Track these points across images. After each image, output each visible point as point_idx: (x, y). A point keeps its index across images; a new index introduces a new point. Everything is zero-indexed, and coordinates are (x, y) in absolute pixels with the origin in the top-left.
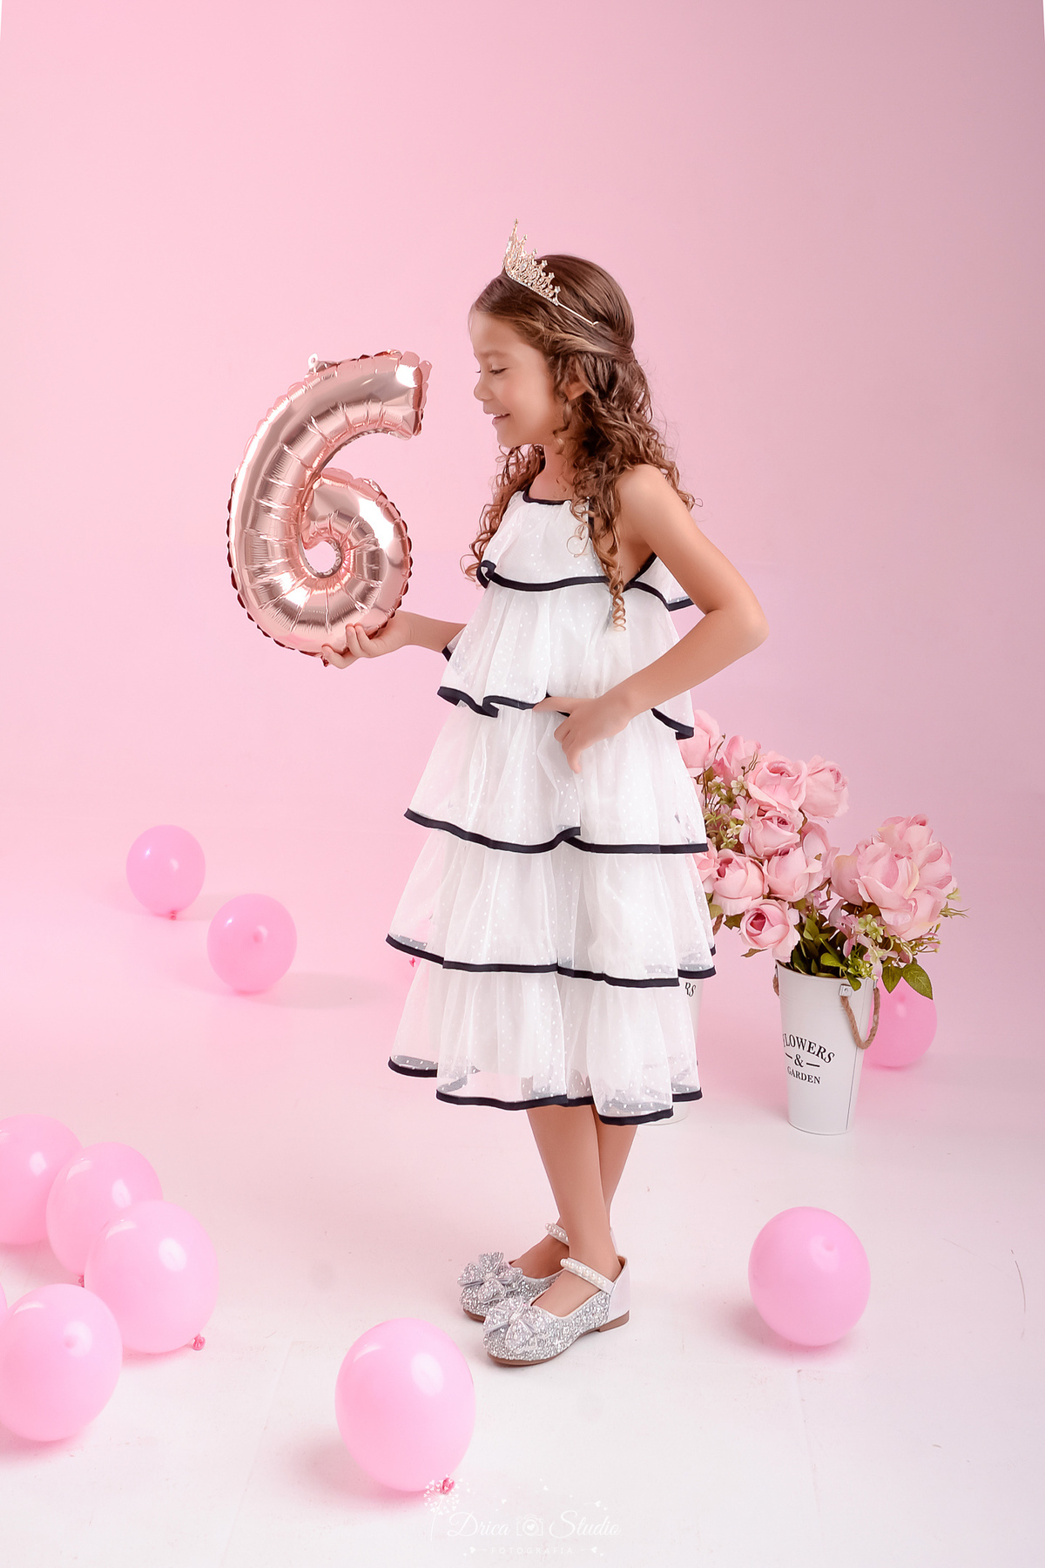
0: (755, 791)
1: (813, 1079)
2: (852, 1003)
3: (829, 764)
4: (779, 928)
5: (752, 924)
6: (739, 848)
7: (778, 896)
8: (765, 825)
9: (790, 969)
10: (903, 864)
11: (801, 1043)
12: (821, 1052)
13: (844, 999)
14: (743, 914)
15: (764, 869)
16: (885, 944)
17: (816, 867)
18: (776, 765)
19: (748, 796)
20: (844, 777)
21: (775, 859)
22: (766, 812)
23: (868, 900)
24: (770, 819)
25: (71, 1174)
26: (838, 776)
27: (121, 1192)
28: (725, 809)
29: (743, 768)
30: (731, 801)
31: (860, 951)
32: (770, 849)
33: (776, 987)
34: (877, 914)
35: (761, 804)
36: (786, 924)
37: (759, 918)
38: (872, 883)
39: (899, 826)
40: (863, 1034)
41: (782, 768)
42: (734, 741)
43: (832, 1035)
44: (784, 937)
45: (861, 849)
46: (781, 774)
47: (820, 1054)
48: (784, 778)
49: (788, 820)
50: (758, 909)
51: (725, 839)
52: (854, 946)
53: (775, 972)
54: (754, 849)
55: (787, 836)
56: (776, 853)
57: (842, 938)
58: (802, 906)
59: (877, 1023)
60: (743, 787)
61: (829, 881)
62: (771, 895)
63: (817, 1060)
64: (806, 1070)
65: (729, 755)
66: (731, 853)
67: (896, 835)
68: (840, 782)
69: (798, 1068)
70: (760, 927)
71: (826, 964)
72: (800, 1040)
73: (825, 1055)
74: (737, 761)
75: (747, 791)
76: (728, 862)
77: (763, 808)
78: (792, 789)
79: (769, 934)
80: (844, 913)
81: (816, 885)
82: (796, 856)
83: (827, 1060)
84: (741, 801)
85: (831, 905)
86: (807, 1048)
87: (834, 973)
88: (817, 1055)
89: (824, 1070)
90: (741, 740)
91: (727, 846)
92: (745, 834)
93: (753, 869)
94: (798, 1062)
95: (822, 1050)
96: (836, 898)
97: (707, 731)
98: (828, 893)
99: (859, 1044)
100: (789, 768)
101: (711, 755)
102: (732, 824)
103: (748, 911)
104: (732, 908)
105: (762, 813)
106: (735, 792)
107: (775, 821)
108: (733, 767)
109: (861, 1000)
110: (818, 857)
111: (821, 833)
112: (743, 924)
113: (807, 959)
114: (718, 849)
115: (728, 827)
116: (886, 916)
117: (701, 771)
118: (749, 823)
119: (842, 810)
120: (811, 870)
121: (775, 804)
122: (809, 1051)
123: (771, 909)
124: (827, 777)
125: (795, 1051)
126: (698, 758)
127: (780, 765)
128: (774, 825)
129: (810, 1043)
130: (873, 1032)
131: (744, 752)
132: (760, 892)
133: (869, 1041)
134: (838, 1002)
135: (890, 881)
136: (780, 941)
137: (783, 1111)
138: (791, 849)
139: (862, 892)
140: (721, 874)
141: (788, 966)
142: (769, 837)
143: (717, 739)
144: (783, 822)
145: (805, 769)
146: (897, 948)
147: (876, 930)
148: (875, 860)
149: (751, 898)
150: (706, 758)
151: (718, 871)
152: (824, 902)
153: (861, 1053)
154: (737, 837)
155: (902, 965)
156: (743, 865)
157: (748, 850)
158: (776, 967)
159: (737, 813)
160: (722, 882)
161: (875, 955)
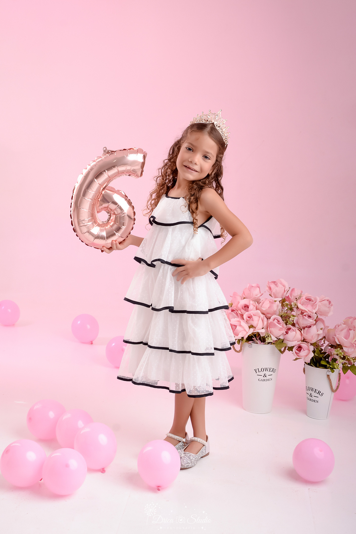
0: (300, 306)
1: (316, 401)
2: (331, 377)
3: (327, 298)
4: (306, 351)
5: (297, 350)
6: (294, 325)
7: (307, 341)
8: (303, 317)
9: (309, 365)
10: (352, 332)
11: (312, 390)
12: (319, 392)
13: (328, 376)
14: (294, 346)
15: (302, 332)
16: (344, 358)
17: (321, 332)
18: (308, 298)
19: (298, 308)
20: (332, 303)
21: (306, 329)
22: (304, 313)
23: (338, 343)
24: (305, 315)
25: (64, 418)
26: (330, 302)
27: (80, 424)
28: (289, 312)
29: (296, 298)
30: (291, 309)
31: (335, 360)
32: (305, 325)
33: (304, 371)
34: (342, 348)
35: (302, 310)
36: (309, 350)
37: (300, 348)
38: (340, 338)
39: (351, 320)
40: (334, 387)
41: (310, 299)
42: (293, 290)
43: (324, 387)
44: (308, 354)
45: (337, 327)
46: (310, 301)
47: (319, 393)
48: (311, 302)
49: (311, 316)
50: (299, 345)
51: (289, 322)
52: (333, 359)
53: (304, 366)
54: (299, 325)
55: (311, 321)
56: (306, 327)
57: (328, 356)
58: (315, 345)
59: (339, 384)
60: (296, 305)
61: (324, 337)
62: (304, 340)
63: (318, 395)
64: (314, 398)
65: (291, 294)
66: (290, 326)
67: (350, 323)
68: (331, 304)
69: (311, 398)
70: (300, 351)
71: (322, 364)
72: (312, 389)
73: (321, 394)
74: (294, 296)
75: (297, 306)
76: (289, 329)
77: (303, 312)
78: (314, 305)
79: (303, 353)
80: (330, 348)
81: (320, 338)
82: (314, 328)
83: (321, 395)
84: (295, 309)
85: (325, 345)
86: (314, 391)
87: (325, 367)
88: (318, 394)
89: (320, 399)
90: (296, 289)
91: (289, 324)
92: (296, 320)
93: (298, 332)
94: (311, 395)
95: (320, 392)
96: (327, 343)
97: (284, 286)
98: (324, 341)
99: (332, 390)
100: (313, 299)
101: (285, 294)
102: (291, 316)
103: (296, 345)
104: (290, 344)
105: (302, 313)
106: (293, 306)
107: (307, 316)
108: (292, 298)
109: (334, 376)
110: (321, 329)
111: (323, 321)
112: (294, 350)
113: (316, 362)
114: (286, 325)
115: (290, 317)
116: (345, 349)
117: (281, 299)
118: (297, 316)
119: (331, 314)
120: (319, 333)
121: (307, 311)
122: (315, 392)
123: (304, 345)
124: (327, 302)
125: (309, 392)
126: (280, 295)
127: (310, 298)
128: (306, 318)
129: (316, 390)
130: (338, 387)
131: (297, 293)
132: (300, 339)
133: (336, 390)
134: (326, 376)
135: (347, 337)
136: (307, 356)
137: (305, 412)
138: (312, 326)
139: (337, 341)
140: (287, 333)
141: (309, 364)
142: (304, 322)
143: (287, 288)
144: (310, 317)
145: (318, 299)
146: (348, 360)
147: (341, 353)
148: (342, 330)
149: (297, 341)
150: (283, 295)
151: (286, 332)
152: (323, 344)
153: (333, 394)
154: (293, 321)
155: (349, 366)
156: (295, 330)
157: (297, 325)
158: (304, 365)
159: (293, 313)
160: (287, 335)
161: (340, 362)
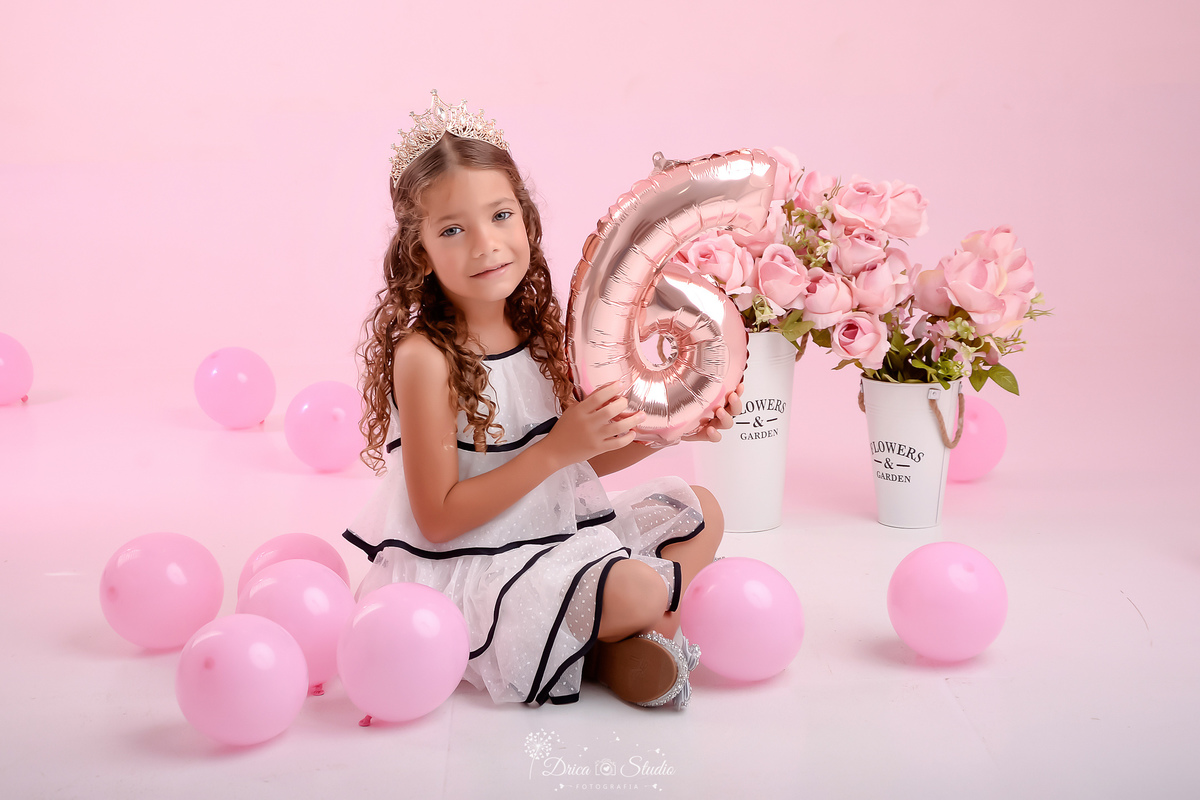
0: (841, 211)
1: (903, 479)
2: (941, 406)
3: (910, 186)
4: (871, 336)
5: (843, 335)
6: (827, 266)
7: (868, 309)
8: (852, 242)
9: (878, 379)
10: (990, 268)
11: (891, 447)
12: (911, 452)
13: (932, 402)
14: (834, 327)
15: (853, 285)
16: (975, 343)
17: (902, 281)
18: (861, 186)
19: (833, 220)
20: (925, 199)
21: (863, 275)
22: (852, 230)
23: (957, 304)
24: (857, 236)
26: (919, 198)
28: (811, 233)
29: (825, 195)
30: (817, 226)
31: (949, 354)
32: (859, 266)
33: (862, 399)
34: (967, 318)
35: (847, 223)
36: (876, 335)
37: (852, 328)
39: (984, 237)
40: (950, 434)
41: (866, 188)
42: (814, 174)
43: (923, 435)
44: (875, 345)
45: (944, 263)
46: (867, 193)
47: (909, 456)
48: (870, 197)
49: (874, 236)
50: (850, 320)
51: (814, 259)
52: (942, 351)
54: (841, 268)
55: (874, 251)
56: (864, 269)
57: (928, 348)
58: (889, 319)
59: (961, 426)
60: (827, 211)
61: (911, 297)
62: (860, 308)
63: (907, 461)
64: (897, 471)
65: (806, 190)
66: (819, 271)
67: (981, 245)
68: (921, 202)
69: (889, 471)
70: (853, 336)
71: (914, 370)
72: (889, 445)
73: (914, 456)
74: (816, 194)
75: (832, 214)
76: (816, 280)
77: (850, 227)
78: (878, 206)
79: (861, 343)
80: (929, 325)
81: (902, 298)
82: (884, 271)
83: (917, 459)
84: (826, 223)
85: (915, 320)
86: (896, 451)
87: (923, 378)
89: (915, 470)
90: (820, 173)
91: (815, 265)
92: (833, 254)
93: (843, 286)
94: (888, 465)
95: (912, 451)
96: (919, 312)
97: (787, 165)
98: (911, 309)
99: (946, 443)
100: (874, 188)
101: (792, 187)
102: (819, 244)
103: (839, 324)
104: (820, 323)
105: (848, 232)
106: (819, 217)
107: (863, 238)
108: (812, 200)
109: (946, 397)
110: (904, 272)
112: (835, 337)
113: (901, 367)
114: (807, 267)
115: (815, 247)
116: (975, 319)
118: (836, 242)
119: (923, 230)
120: (897, 284)
121: (861, 223)
122: (899, 454)
123: (862, 320)
124: (910, 197)
126: (779, 190)
127: (865, 186)
128: (862, 242)
129: (900, 446)
130: (958, 434)
132: (849, 306)
133: (956, 441)
134: (926, 405)
135: (979, 282)
136: (871, 350)
138: (879, 265)
139: (950, 297)
140: (811, 290)
141: (875, 377)
142: (854, 255)
143: (797, 171)
144: (870, 239)
145: (888, 189)
146: (986, 347)
147: (965, 332)
148: (961, 269)
149: (841, 312)
151: (808, 288)
152: (908, 318)
153: (948, 452)
154: (825, 256)
155: (988, 367)
156: (832, 283)
157: (836, 268)
158: (861, 383)
159: (823, 234)
160: (812, 297)
161: (964, 356)
